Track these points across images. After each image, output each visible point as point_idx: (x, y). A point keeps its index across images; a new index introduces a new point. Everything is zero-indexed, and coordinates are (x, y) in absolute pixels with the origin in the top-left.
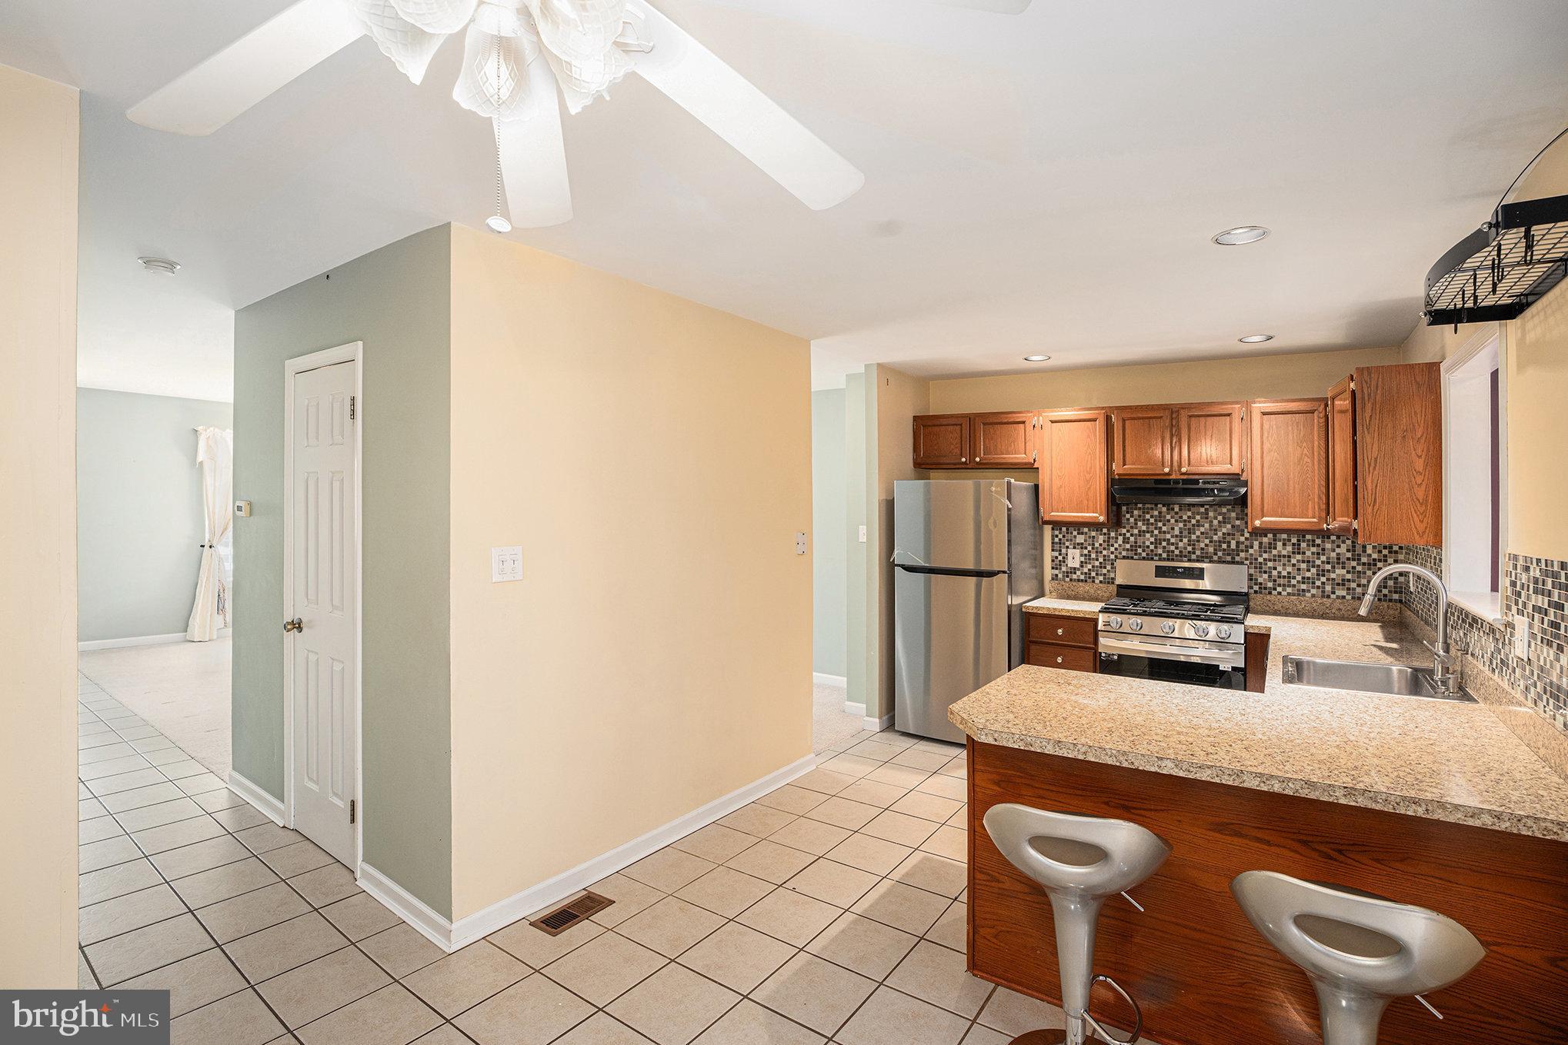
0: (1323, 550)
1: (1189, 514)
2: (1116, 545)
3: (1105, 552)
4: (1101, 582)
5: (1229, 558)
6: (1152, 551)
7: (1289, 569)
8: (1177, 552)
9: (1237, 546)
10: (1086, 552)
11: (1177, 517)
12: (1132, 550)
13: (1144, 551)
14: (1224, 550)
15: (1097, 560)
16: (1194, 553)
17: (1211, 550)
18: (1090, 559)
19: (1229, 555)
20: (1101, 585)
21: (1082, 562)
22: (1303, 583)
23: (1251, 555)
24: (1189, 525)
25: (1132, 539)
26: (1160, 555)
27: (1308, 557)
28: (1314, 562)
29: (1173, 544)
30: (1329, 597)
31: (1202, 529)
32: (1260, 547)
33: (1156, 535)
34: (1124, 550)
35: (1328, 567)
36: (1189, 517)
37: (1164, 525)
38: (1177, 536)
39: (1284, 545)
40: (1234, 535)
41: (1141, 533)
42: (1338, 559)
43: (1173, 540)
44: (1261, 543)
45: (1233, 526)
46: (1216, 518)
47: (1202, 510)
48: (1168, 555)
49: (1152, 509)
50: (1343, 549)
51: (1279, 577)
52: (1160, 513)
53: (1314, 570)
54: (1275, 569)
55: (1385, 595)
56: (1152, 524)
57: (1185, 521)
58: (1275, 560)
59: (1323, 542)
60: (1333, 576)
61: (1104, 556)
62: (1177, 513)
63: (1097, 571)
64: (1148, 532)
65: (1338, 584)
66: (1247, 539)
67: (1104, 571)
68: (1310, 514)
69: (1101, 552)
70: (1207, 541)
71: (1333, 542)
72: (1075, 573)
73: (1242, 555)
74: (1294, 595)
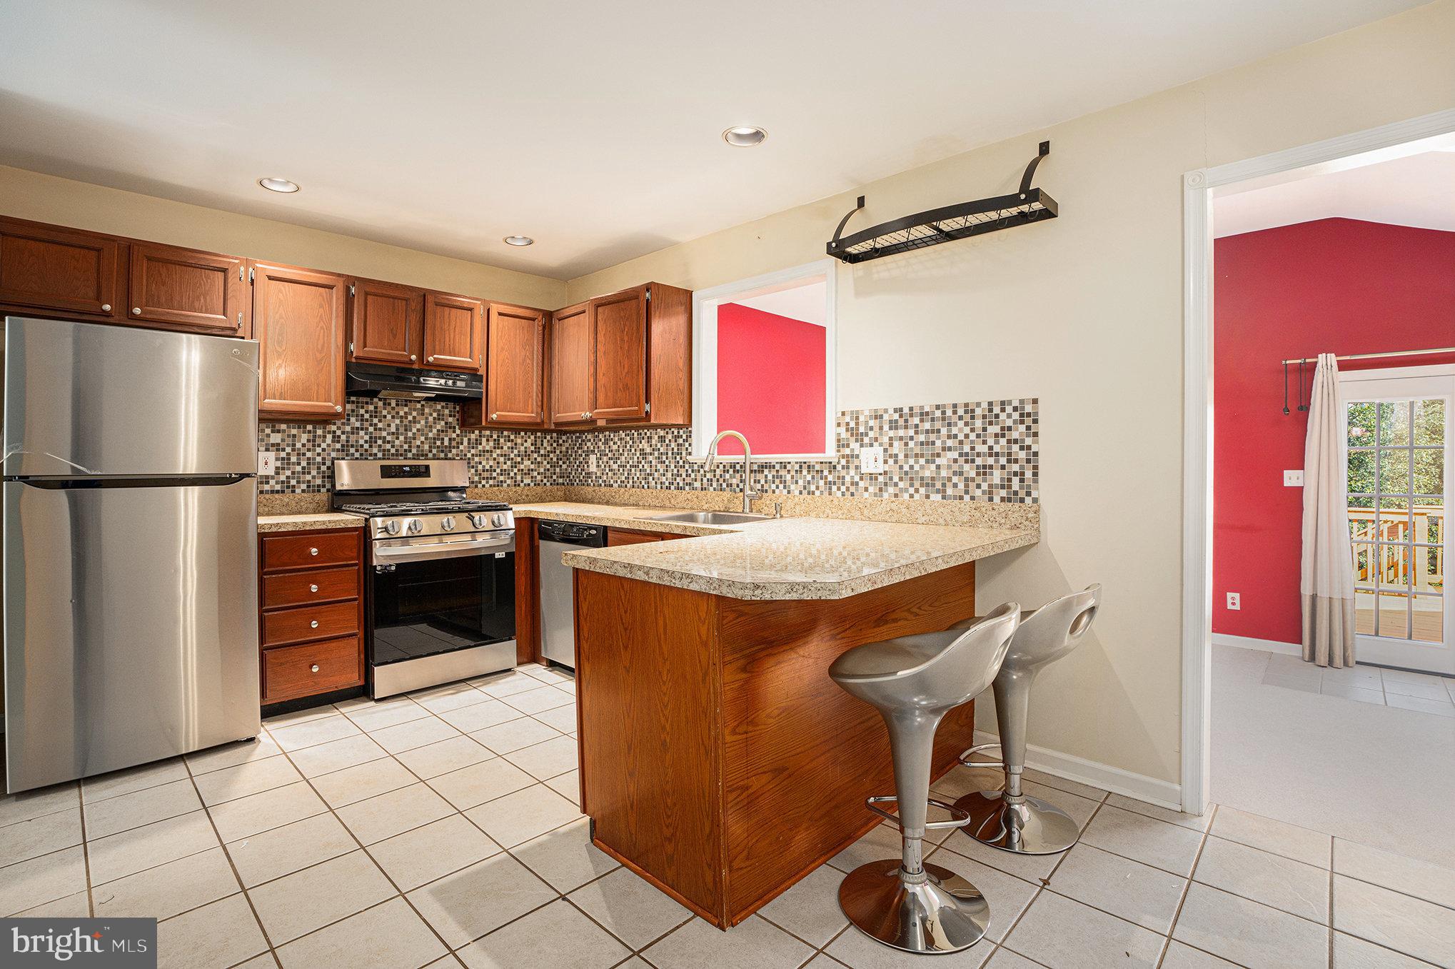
0: (516, 444)
1: (406, 409)
2: (324, 446)
3: (309, 454)
4: (303, 491)
5: (442, 455)
6: (366, 450)
7: (491, 463)
8: (393, 451)
9: (450, 444)
10: (283, 454)
11: (393, 413)
12: (343, 451)
13: (357, 451)
14: (438, 447)
15: (299, 464)
16: (410, 451)
17: (426, 447)
18: (288, 464)
19: (442, 451)
20: (305, 495)
21: (277, 468)
22: (502, 475)
23: (462, 451)
24: (406, 422)
25: (343, 437)
26: (376, 454)
27: (505, 451)
28: (509, 455)
29: (389, 442)
30: (519, 485)
31: (418, 426)
32: (469, 443)
33: (371, 433)
34: (333, 450)
35: (519, 459)
36: (406, 413)
37: (380, 421)
38: (393, 433)
39: (488, 440)
40: (447, 431)
41: (355, 431)
42: (526, 452)
43: (389, 438)
44: (469, 440)
45: (446, 423)
46: (431, 415)
47: (419, 406)
48: (384, 455)
49: (367, 403)
50: (528, 444)
51: (484, 471)
52: (376, 408)
53: (509, 463)
54: (480, 463)
55: (555, 480)
56: (367, 420)
57: (402, 417)
58: (480, 455)
59: (516, 437)
60: (522, 467)
61: (309, 459)
62: (393, 408)
63: (299, 477)
64: (362, 429)
65: (525, 474)
66: (458, 435)
67: (308, 477)
69: (304, 454)
70: (423, 439)
71: (522, 437)
72: (267, 483)
73: (454, 451)
74: (494, 486)
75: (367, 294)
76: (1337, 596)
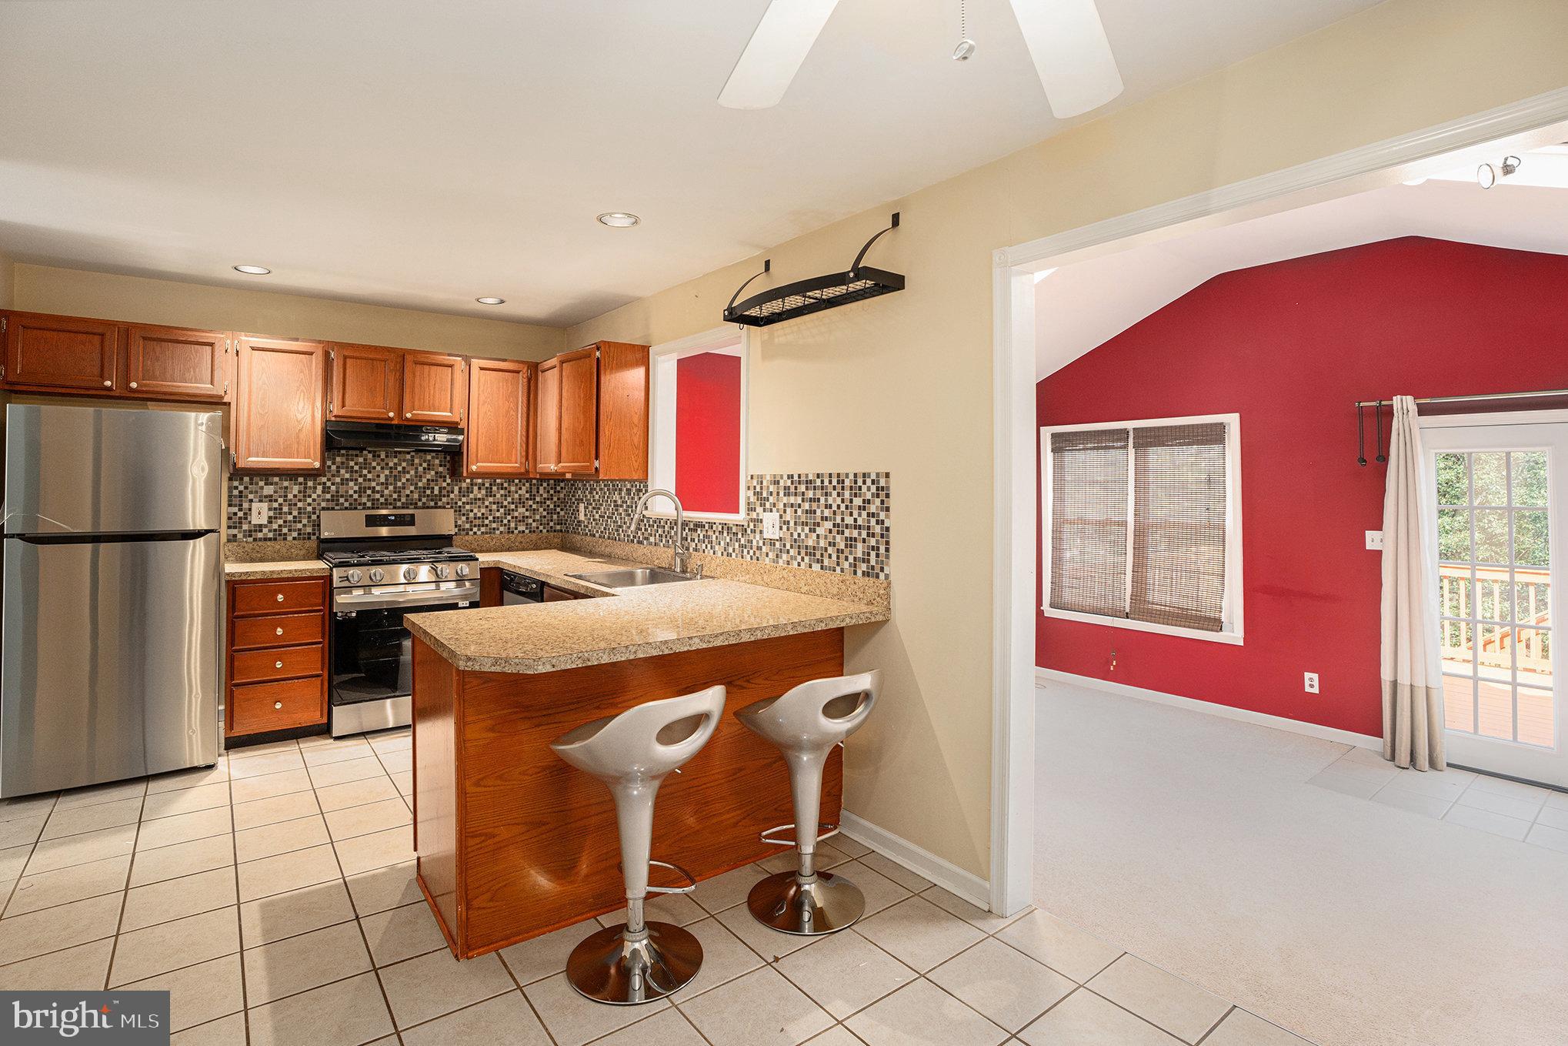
0: (509, 492)
1: (396, 460)
2: (314, 496)
3: (300, 505)
4: (294, 539)
5: (432, 504)
6: (356, 500)
7: (483, 510)
8: (382, 500)
9: (440, 492)
10: (275, 505)
11: (383, 464)
12: (333, 501)
13: (346, 500)
14: (428, 496)
15: (290, 513)
16: (400, 500)
17: (416, 496)
18: (280, 514)
19: (432, 500)
20: (296, 542)
21: (270, 517)
22: (494, 522)
23: (452, 499)
24: (395, 472)
25: (333, 488)
26: (365, 504)
27: (498, 499)
28: (502, 503)
29: (378, 492)
30: (513, 532)
31: (408, 476)
32: (460, 492)
33: (360, 483)
34: (323, 500)
35: (513, 507)
36: (395, 464)
37: (369, 472)
38: (382, 484)
39: (480, 489)
40: (437, 481)
41: (344, 482)
42: (520, 499)
43: (378, 488)
44: (460, 488)
45: (437, 473)
46: (421, 465)
47: (408, 457)
48: (373, 504)
49: (357, 456)
50: (523, 492)
51: (475, 518)
52: (365, 460)
53: (502, 510)
54: (472, 511)
55: (551, 527)
56: (356, 472)
57: (391, 468)
58: (472, 503)
59: (509, 485)
60: (516, 514)
61: (300, 509)
62: (383, 460)
63: (290, 526)
64: (352, 480)
65: (520, 521)
66: (448, 484)
67: (299, 526)
68: (513, 459)
69: (296, 505)
70: (412, 488)
71: (517, 485)
72: (261, 531)
73: (444, 500)
74: (487, 533)
75: (345, 358)
76: (1420, 683)
